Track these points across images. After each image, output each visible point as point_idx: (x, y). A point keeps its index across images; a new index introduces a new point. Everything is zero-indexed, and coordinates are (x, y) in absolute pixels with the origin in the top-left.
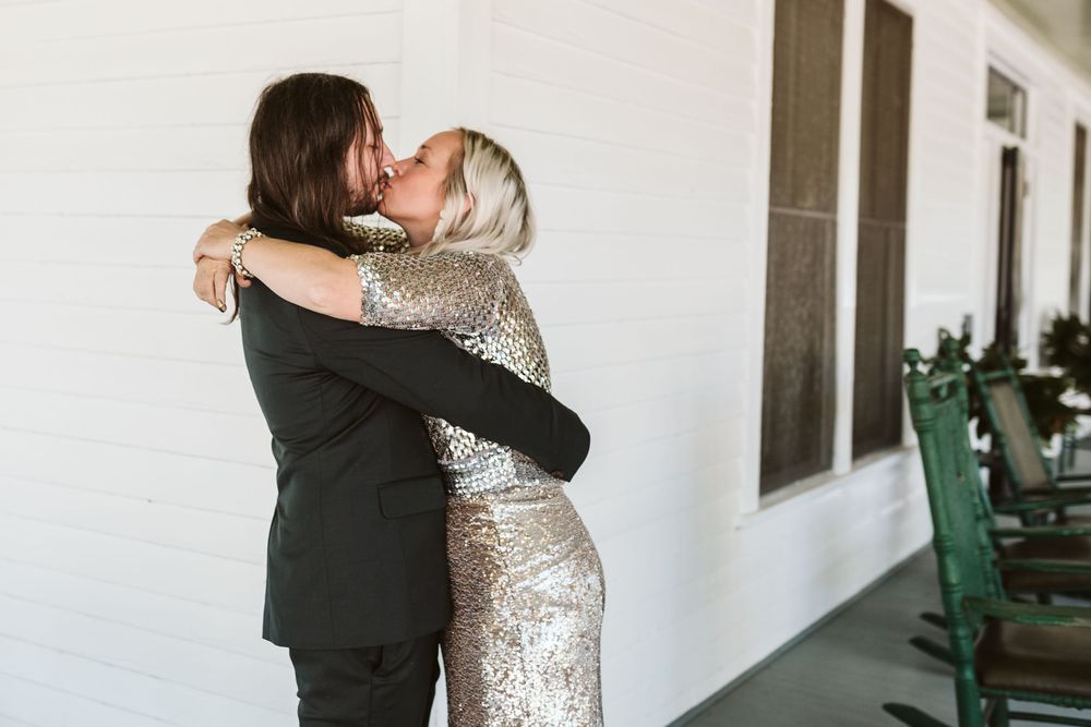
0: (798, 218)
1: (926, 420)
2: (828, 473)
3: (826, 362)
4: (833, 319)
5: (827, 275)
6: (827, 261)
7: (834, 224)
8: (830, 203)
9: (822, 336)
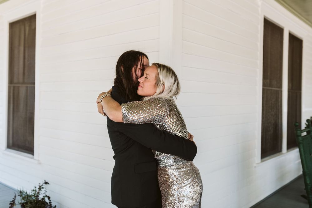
0: (271, 90)
1: (300, 141)
2: (281, 153)
3: (280, 125)
4: (281, 115)
5: (280, 104)
6: (280, 100)
7: (281, 91)
8: (280, 86)
9: (278, 118)
